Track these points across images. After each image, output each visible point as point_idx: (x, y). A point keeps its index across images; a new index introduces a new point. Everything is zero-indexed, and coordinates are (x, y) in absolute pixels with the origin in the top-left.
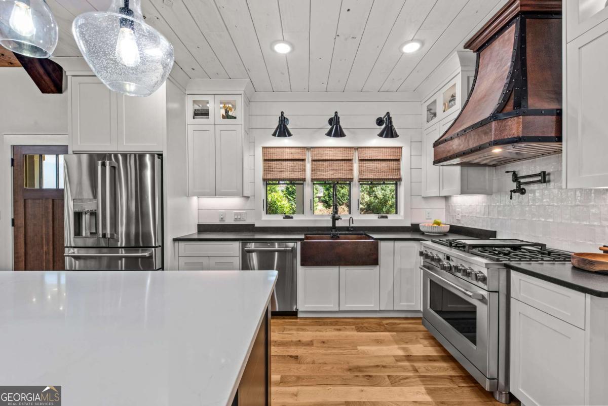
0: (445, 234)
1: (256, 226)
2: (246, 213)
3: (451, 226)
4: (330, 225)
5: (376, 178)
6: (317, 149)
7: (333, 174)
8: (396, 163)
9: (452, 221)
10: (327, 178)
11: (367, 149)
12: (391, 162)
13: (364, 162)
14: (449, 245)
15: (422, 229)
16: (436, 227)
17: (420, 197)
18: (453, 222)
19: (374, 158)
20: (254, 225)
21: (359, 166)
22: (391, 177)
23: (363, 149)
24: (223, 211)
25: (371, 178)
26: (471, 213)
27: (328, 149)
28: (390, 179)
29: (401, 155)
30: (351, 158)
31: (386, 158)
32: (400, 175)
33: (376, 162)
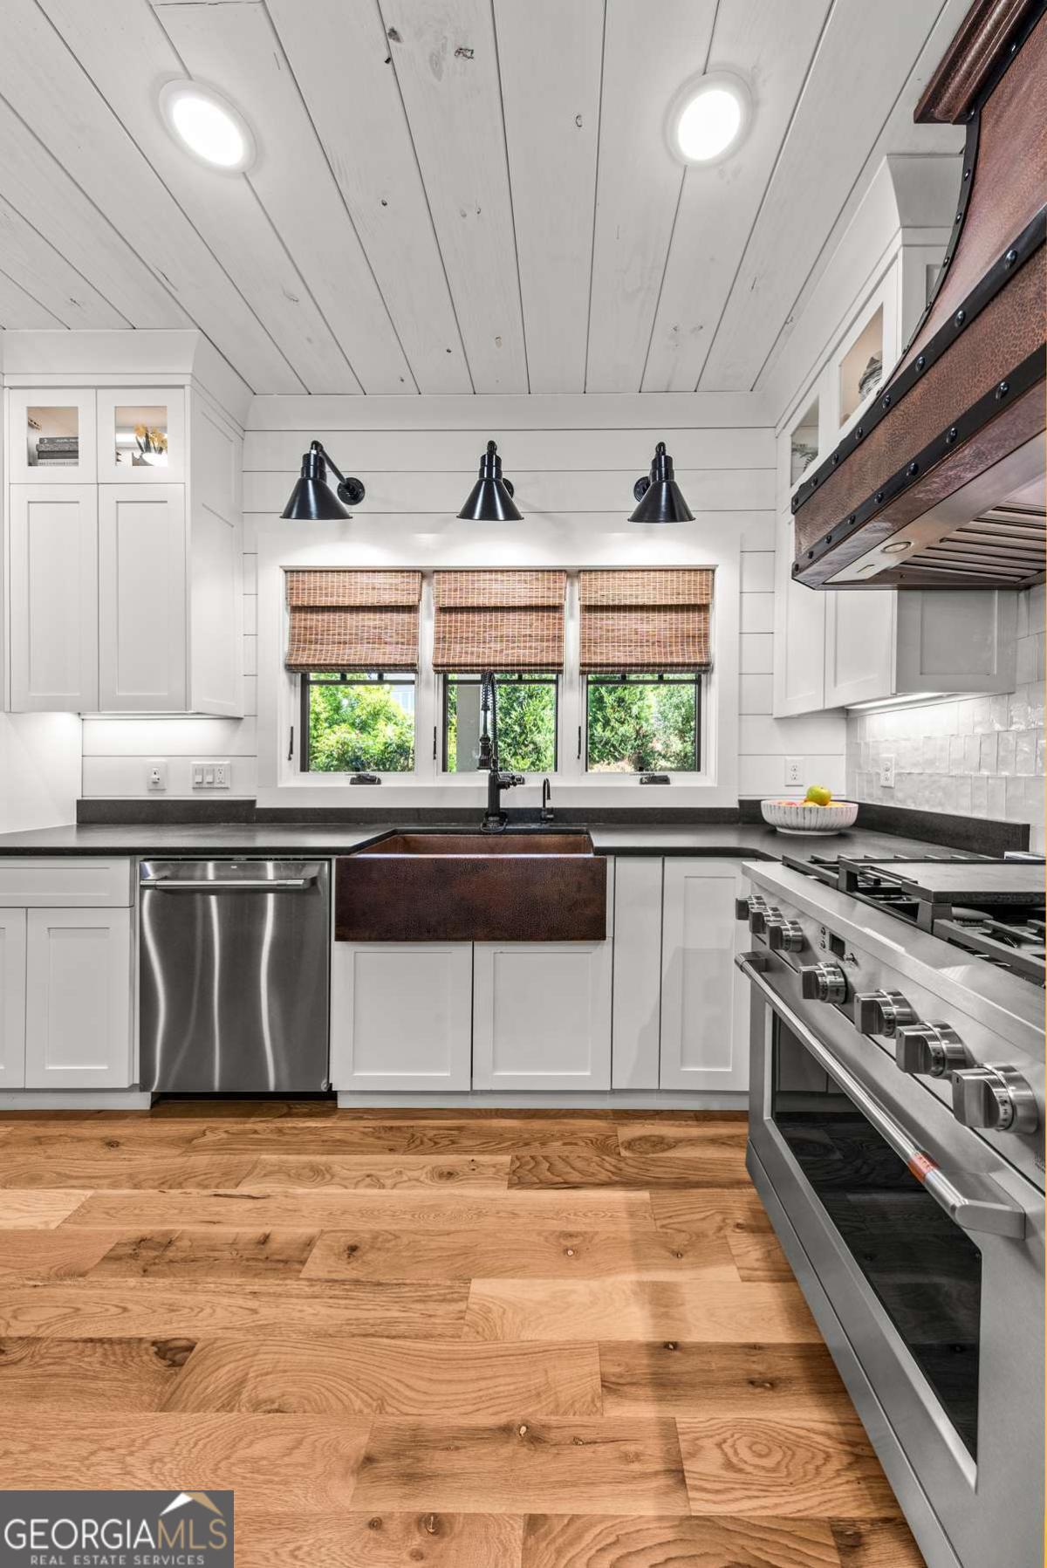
0: (841, 835)
1: (258, 806)
2: (230, 767)
3: (863, 807)
4: (484, 803)
5: (634, 661)
6: (453, 575)
7: (502, 651)
8: (694, 616)
9: (866, 791)
10: (480, 661)
11: (605, 575)
12: (680, 615)
13: (599, 615)
14: (843, 885)
15: (768, 816)
16: (810, 810)
17: (769, 720)
18: (870, 795)
19: (628, 602)
20: (253, 802)
21: (583, 627)
22: (680, 660)
23: (593, 575)
24: (163, 760)
25: (616, 661)
26: (931, 762)
27: (488, 576)
28: (678, 665)
29: (711, 593)
30: (557, 602)
31: (664, 602)
32: (707, 653)
33: (634, 615)
